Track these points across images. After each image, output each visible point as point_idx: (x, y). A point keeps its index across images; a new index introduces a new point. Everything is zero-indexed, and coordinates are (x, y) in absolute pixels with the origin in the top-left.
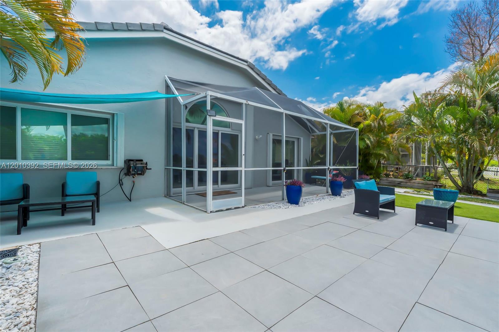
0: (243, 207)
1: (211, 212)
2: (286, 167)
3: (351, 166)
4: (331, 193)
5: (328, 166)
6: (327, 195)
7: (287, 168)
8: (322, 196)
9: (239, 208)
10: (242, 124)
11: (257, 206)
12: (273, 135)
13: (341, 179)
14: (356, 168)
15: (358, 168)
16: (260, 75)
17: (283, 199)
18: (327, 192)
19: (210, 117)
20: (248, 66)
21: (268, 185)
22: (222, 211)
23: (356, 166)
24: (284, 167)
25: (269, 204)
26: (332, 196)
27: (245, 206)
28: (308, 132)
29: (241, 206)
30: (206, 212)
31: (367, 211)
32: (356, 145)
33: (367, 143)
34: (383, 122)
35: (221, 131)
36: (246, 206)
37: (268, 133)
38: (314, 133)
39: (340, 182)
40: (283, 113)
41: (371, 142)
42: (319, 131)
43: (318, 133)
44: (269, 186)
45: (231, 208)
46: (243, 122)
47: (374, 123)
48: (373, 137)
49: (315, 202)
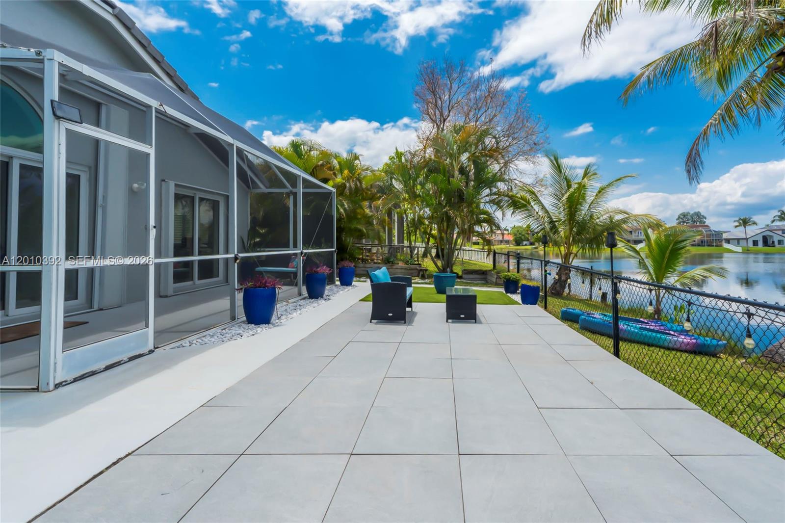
0: (151, 352)
1: (57, 386)
2: (240, 251)
3: (326, 248)
4: (307, 295)
5: (300, 250)
6: (301, 300)
7: (241, 255)
8: (295, 302)
9: (140, 356)
10: (148, 155)
11: (186, 342)
12: (176, 185)
13: (325, 270)
14: (333, 251)
15: (335, 251)
16: (148, 49)
17: (233, 318)
18: (300, 294)
19: (56, 122)
20: (116, 17)
21: (162, 294)
22: (93, 373)
23: (332, 248)
24: (236, 253)
25: (211, 332)
26: (310, 300)
27: (156, 348)
28: (245, 187)
29: (146, 351)
30: (37, 389)
31: (390, 315)
32: (333, 214)
33: (341, 212)
34: (361, 183)
35: (19, 158)
36: (158, 348)
37: (164, 180)
38: (257, 188)
39: (323, 274)
40: (233, 145)
41: (345, 210)
42: (267, 188)
43: (263, 189)
44: (166, 297)
45: (120, 362)
46: (151, 151)
47: (350, 184)
48: (348, 203)
49: (295, 314)
